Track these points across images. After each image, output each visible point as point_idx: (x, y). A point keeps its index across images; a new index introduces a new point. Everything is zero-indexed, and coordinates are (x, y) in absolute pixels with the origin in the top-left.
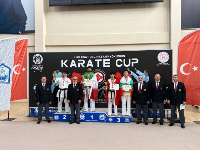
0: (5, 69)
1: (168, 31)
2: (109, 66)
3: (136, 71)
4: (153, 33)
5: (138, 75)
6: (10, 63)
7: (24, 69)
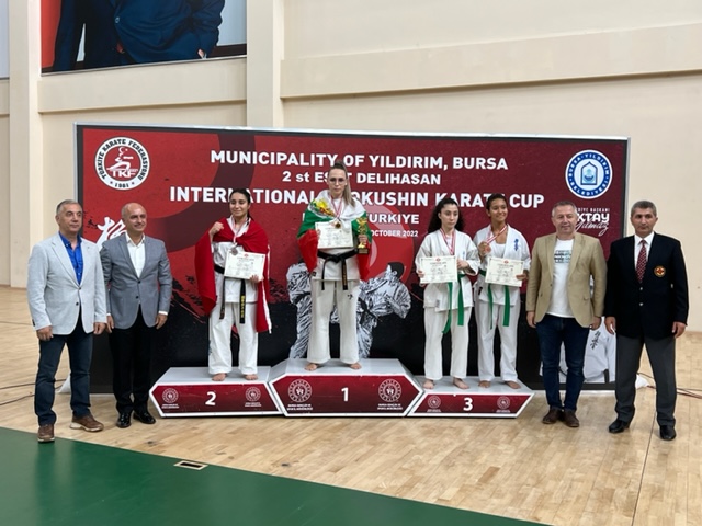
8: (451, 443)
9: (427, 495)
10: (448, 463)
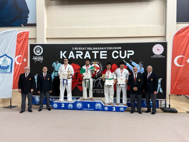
0: (7, 59)
1: (163, 25)
2: (106, 58)
3: (132, 63)
4: (149, 27)
5: (133, 66)
6: (12, 54)
7: (25, 60)
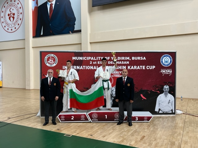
8: (133, 129)
9: (127, 143)
10: (132, 135)
